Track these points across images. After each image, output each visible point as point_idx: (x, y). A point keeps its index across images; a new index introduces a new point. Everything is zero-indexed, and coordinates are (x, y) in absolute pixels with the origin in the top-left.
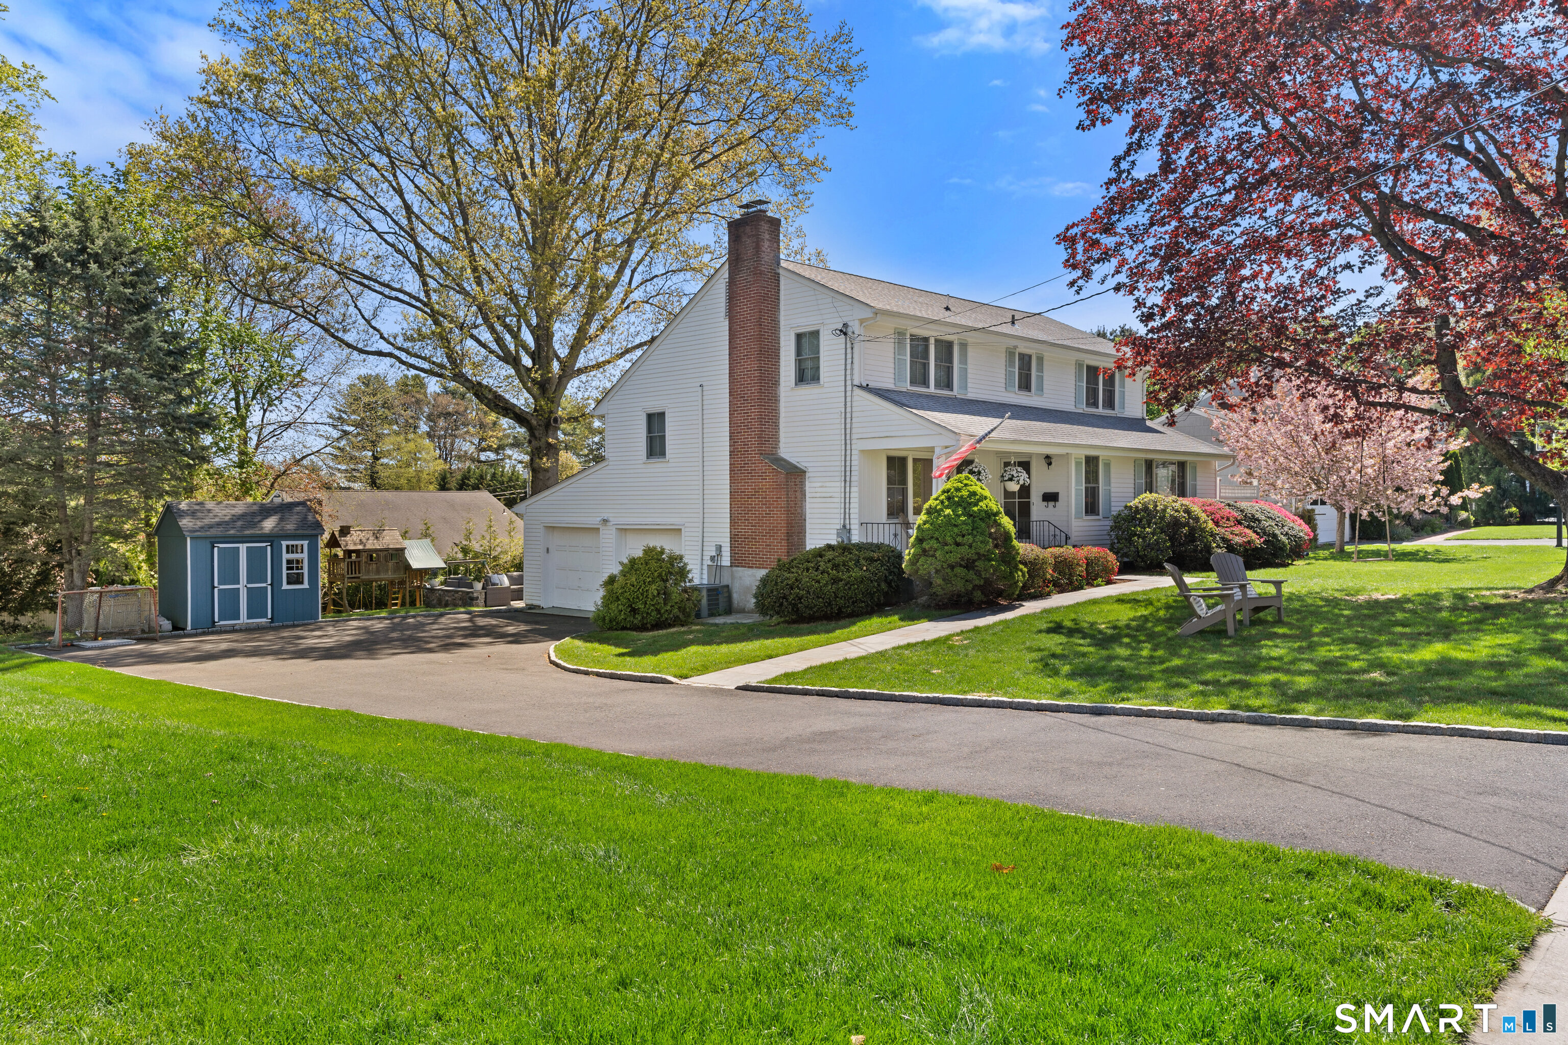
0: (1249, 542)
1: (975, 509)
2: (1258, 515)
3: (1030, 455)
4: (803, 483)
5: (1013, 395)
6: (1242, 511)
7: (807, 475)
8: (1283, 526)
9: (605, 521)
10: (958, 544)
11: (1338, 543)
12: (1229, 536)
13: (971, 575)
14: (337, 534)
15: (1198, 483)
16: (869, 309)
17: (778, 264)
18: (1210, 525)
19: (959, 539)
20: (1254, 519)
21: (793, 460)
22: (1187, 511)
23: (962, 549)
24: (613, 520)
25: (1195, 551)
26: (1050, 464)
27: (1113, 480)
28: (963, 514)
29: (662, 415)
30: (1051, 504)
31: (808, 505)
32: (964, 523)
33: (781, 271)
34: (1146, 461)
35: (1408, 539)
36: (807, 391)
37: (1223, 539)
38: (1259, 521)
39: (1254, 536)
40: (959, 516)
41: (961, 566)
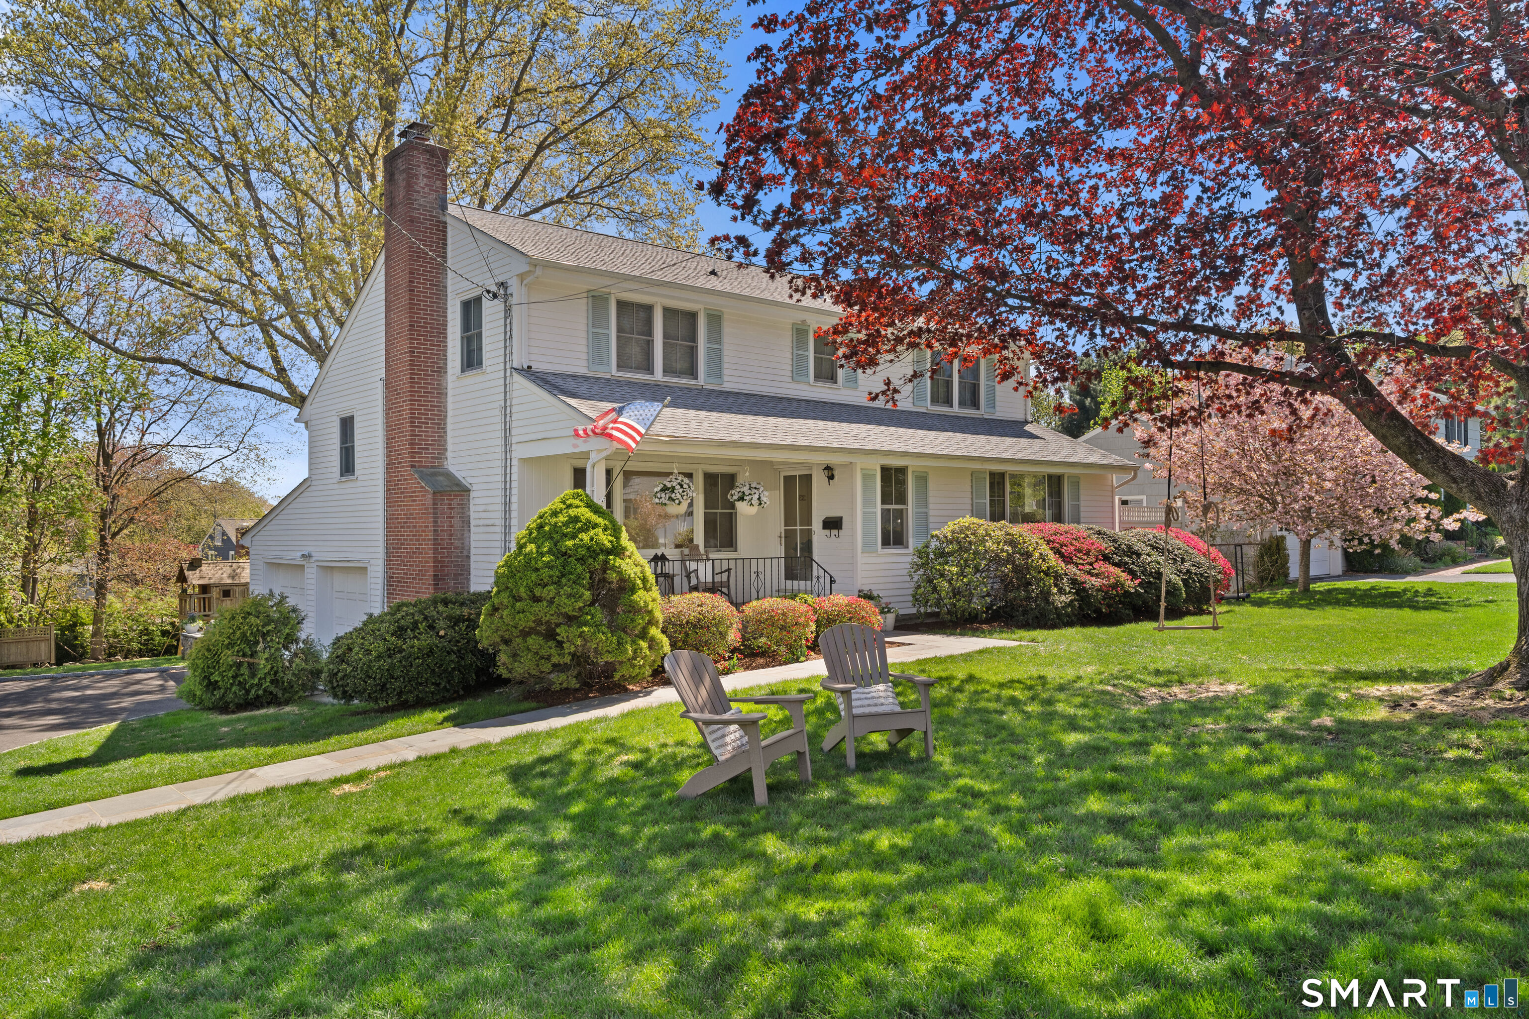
0: (1114, 586)
1: (570, 543)
2: (1139, 547)
3: (809, 465)
4: (464, 506)
5: (805, 387)
6: (1115, 541)
7: (472, 494)
8: (1183, 561)
9: (307, 557)
10: (537, 600)
11: (1301, 581)
12: (1082, 577)
13: (549, 648)
14: (185, 567)
15: (1082, 503)
16: (523, 259)
17: (444, 208)
18: (1053, 561)
19: (538, 592)
20: (1131, 552)
21: (459, 475)
22: (1013, 543)
23: (537, 608)
24: (316, 556)
25: (1028, 598)
26: (831, 477)
27: (931, 500)
28: (550, 552)
29: (352, 418)
30: (834, 532)
31: (473, 537)
32: (548, 566)
33: (448, 220)
34: (992, 474)
35: (1415, 572)
36: (473, 378)
37: (1074, 582)
38: (1139, 555)
39: (1124, 576)
40: (542, 555)
41: (538, 633)
